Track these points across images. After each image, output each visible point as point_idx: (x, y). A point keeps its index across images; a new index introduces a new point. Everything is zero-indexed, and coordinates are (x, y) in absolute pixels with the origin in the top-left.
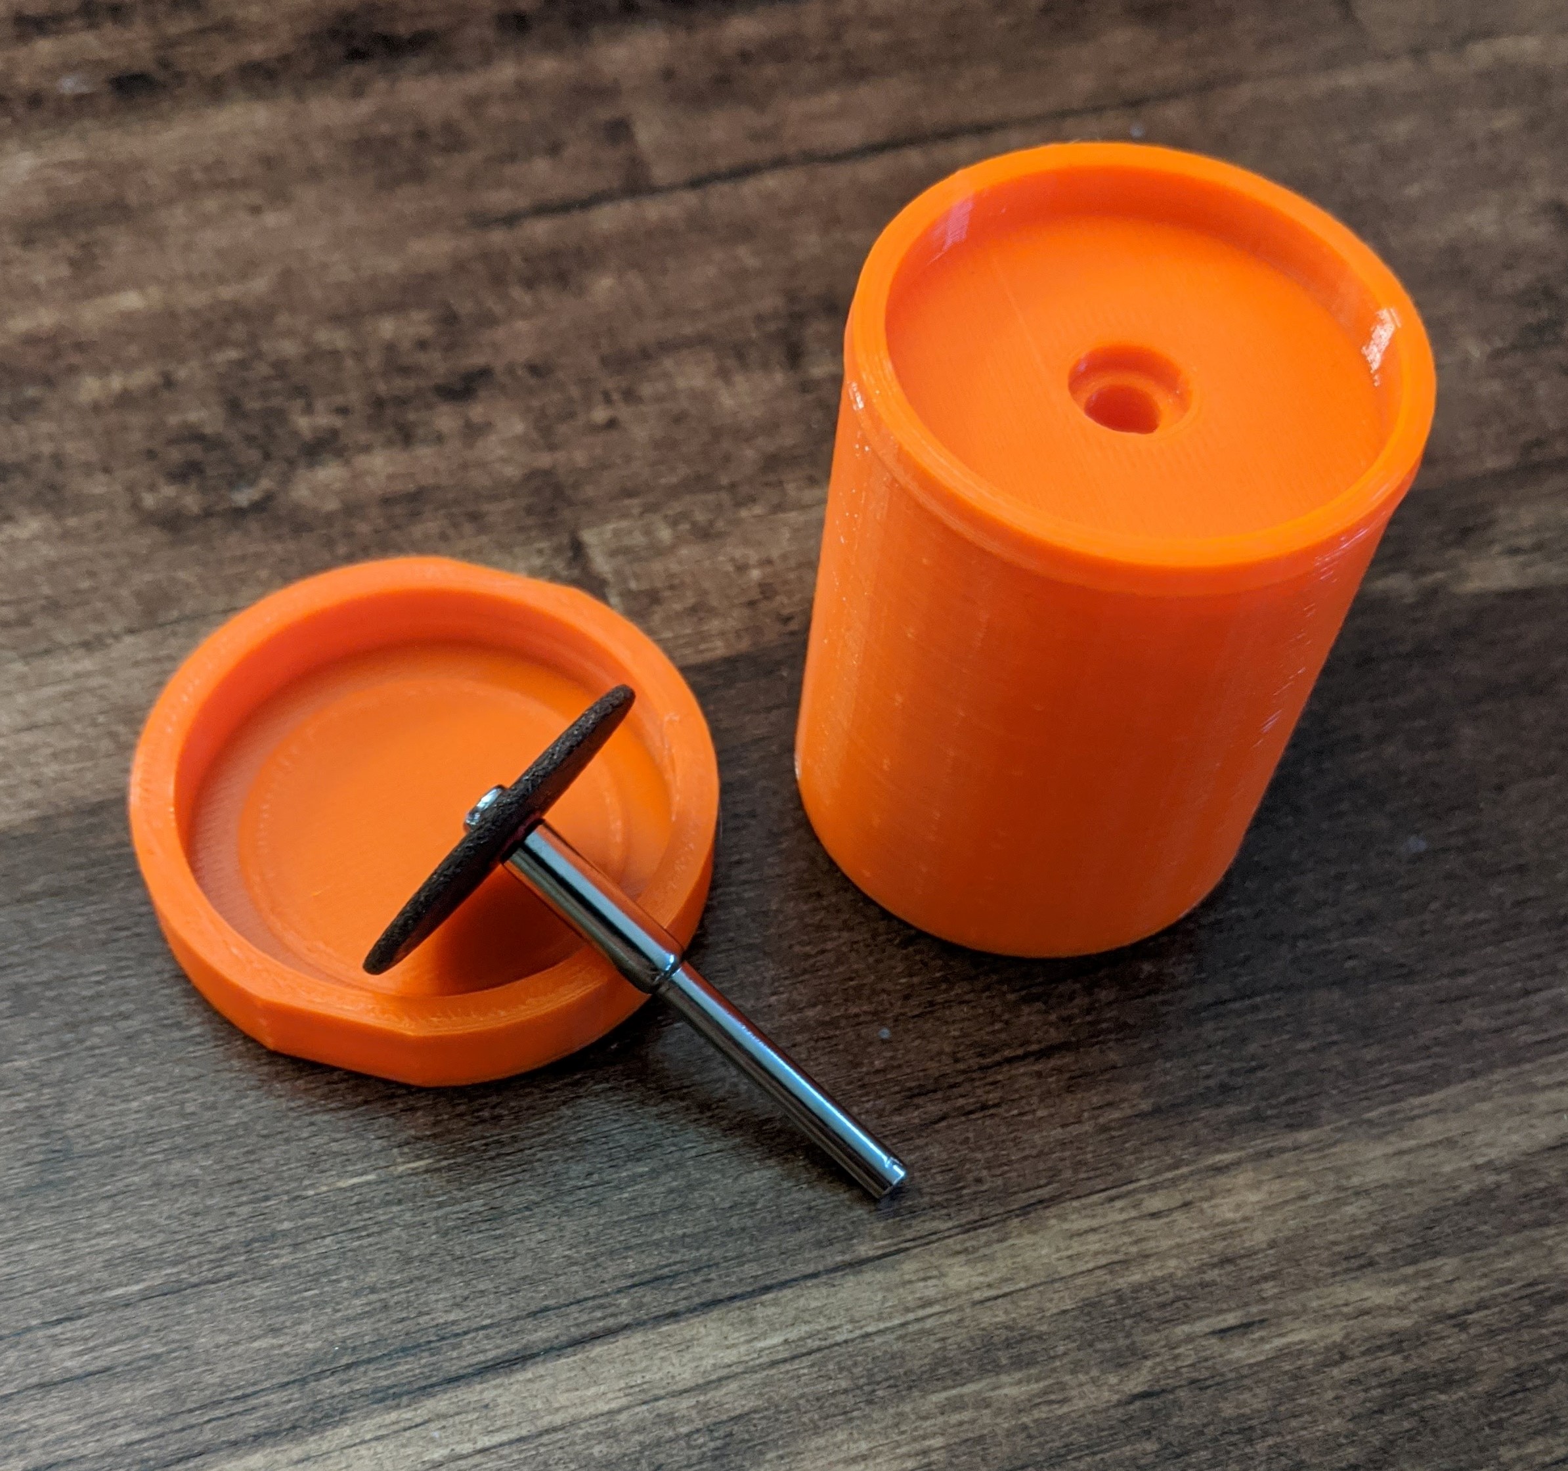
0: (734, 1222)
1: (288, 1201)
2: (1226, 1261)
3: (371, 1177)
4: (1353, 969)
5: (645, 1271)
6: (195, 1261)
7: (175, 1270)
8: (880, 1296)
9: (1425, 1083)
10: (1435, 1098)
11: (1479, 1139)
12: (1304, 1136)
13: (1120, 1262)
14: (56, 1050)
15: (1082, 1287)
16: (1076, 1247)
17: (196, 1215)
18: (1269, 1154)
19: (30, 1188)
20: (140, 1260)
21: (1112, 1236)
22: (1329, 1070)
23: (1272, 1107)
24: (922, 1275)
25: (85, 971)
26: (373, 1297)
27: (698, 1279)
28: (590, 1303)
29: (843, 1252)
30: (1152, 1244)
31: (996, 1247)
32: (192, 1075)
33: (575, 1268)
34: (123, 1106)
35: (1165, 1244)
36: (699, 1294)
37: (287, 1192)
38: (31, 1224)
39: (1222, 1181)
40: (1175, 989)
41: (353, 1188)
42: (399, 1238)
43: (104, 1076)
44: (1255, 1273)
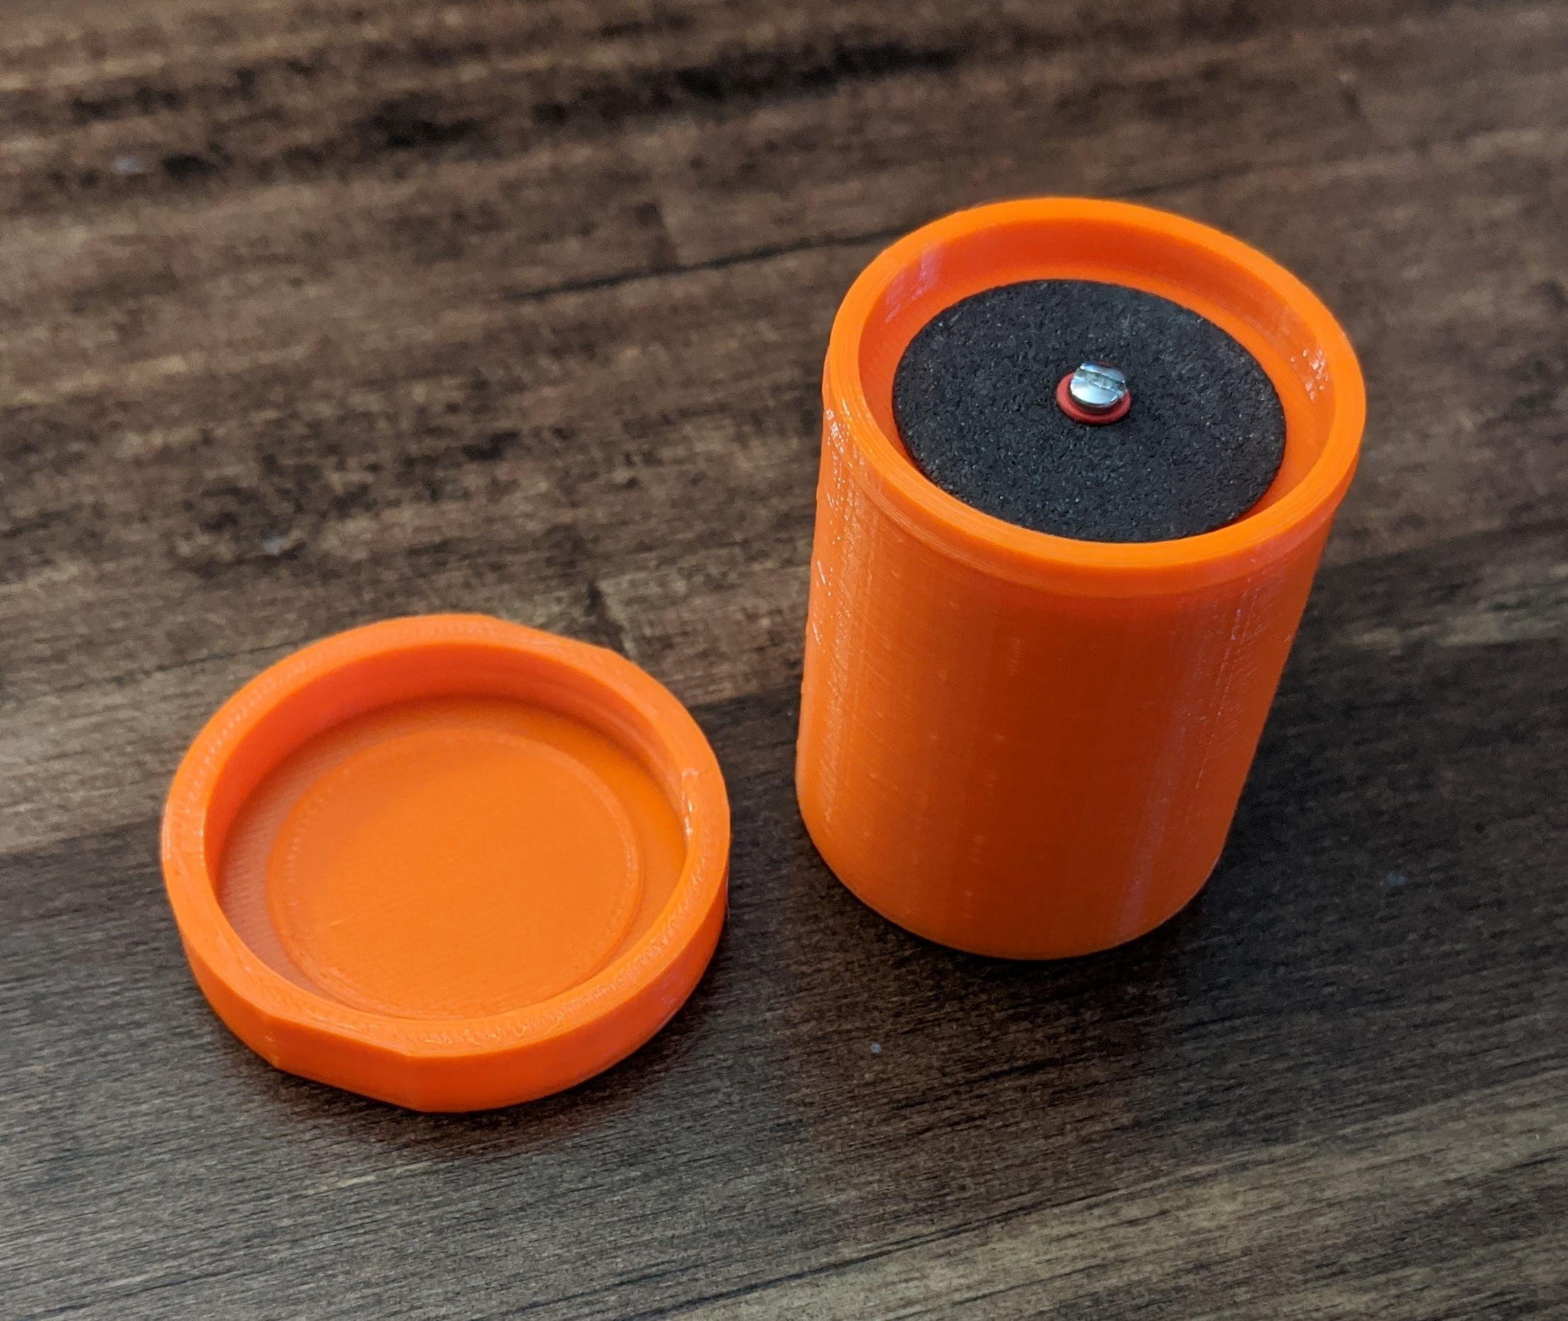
0: (723, 1225)
1: (289, 1199)
2: (1200, 1266)
3: (371, 1178)
4: (1332, 995)
5: (634, 1270)
6: (197, 1255)
7: (176, 1263)
8: (862, 1295)
9: (1399, 1103)
10: (1407, 1117)
11: (1452, 1155)
12: (1279, 1150)
13: (1098, 1266)
14: (70, 1056)
15: (1061, 1289)
16: (1054, 1251)
17: (198, 1211)
18: (1244, 1166)
19: (39, 1184)
20: (143, 1253)
21: (1090, 1242)
22: (1305, 1089)
23: (1250, 1122)
24: (904, 1276)
25: (102, 983)
26: (367, 1291)
27: (685, 1279)
28: (579, 1300)
29: (828, 1254)
30: (1129, 1249)
31: (978, 1250)
32: (202, 1080)
33: (566, 1266)
34: (133, 1109)
35: (1142, 1250)
36: (685, 1293)
37: (289, 1192)
38: (39, 1217)
39: (1198, 1191)
40: (1155, 1011)
41: (352, 1188)
42: (394, 1235)
43: (116, 1080)
44: (1229, 1279)
